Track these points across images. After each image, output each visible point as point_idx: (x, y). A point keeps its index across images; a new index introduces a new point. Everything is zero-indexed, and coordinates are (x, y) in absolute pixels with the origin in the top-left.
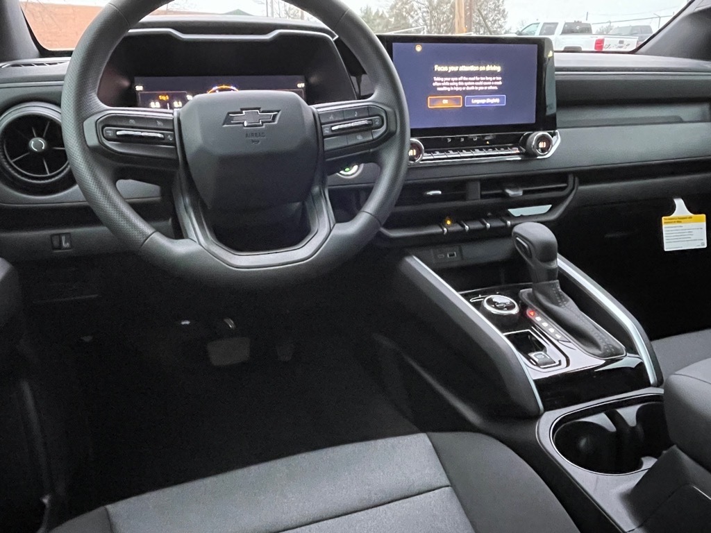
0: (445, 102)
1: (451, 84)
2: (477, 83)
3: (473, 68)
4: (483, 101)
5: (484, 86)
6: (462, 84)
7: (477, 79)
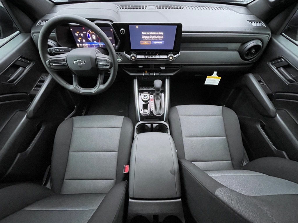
0: (146, 43)
1: (147, 38)
2: (155, 38)
3: (154, 33)
4: (157, 43)
5: (157, 38)
6: (151, 38)
7: (156, 36)
